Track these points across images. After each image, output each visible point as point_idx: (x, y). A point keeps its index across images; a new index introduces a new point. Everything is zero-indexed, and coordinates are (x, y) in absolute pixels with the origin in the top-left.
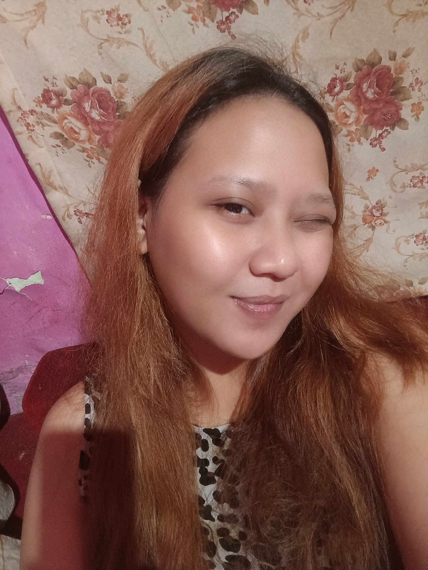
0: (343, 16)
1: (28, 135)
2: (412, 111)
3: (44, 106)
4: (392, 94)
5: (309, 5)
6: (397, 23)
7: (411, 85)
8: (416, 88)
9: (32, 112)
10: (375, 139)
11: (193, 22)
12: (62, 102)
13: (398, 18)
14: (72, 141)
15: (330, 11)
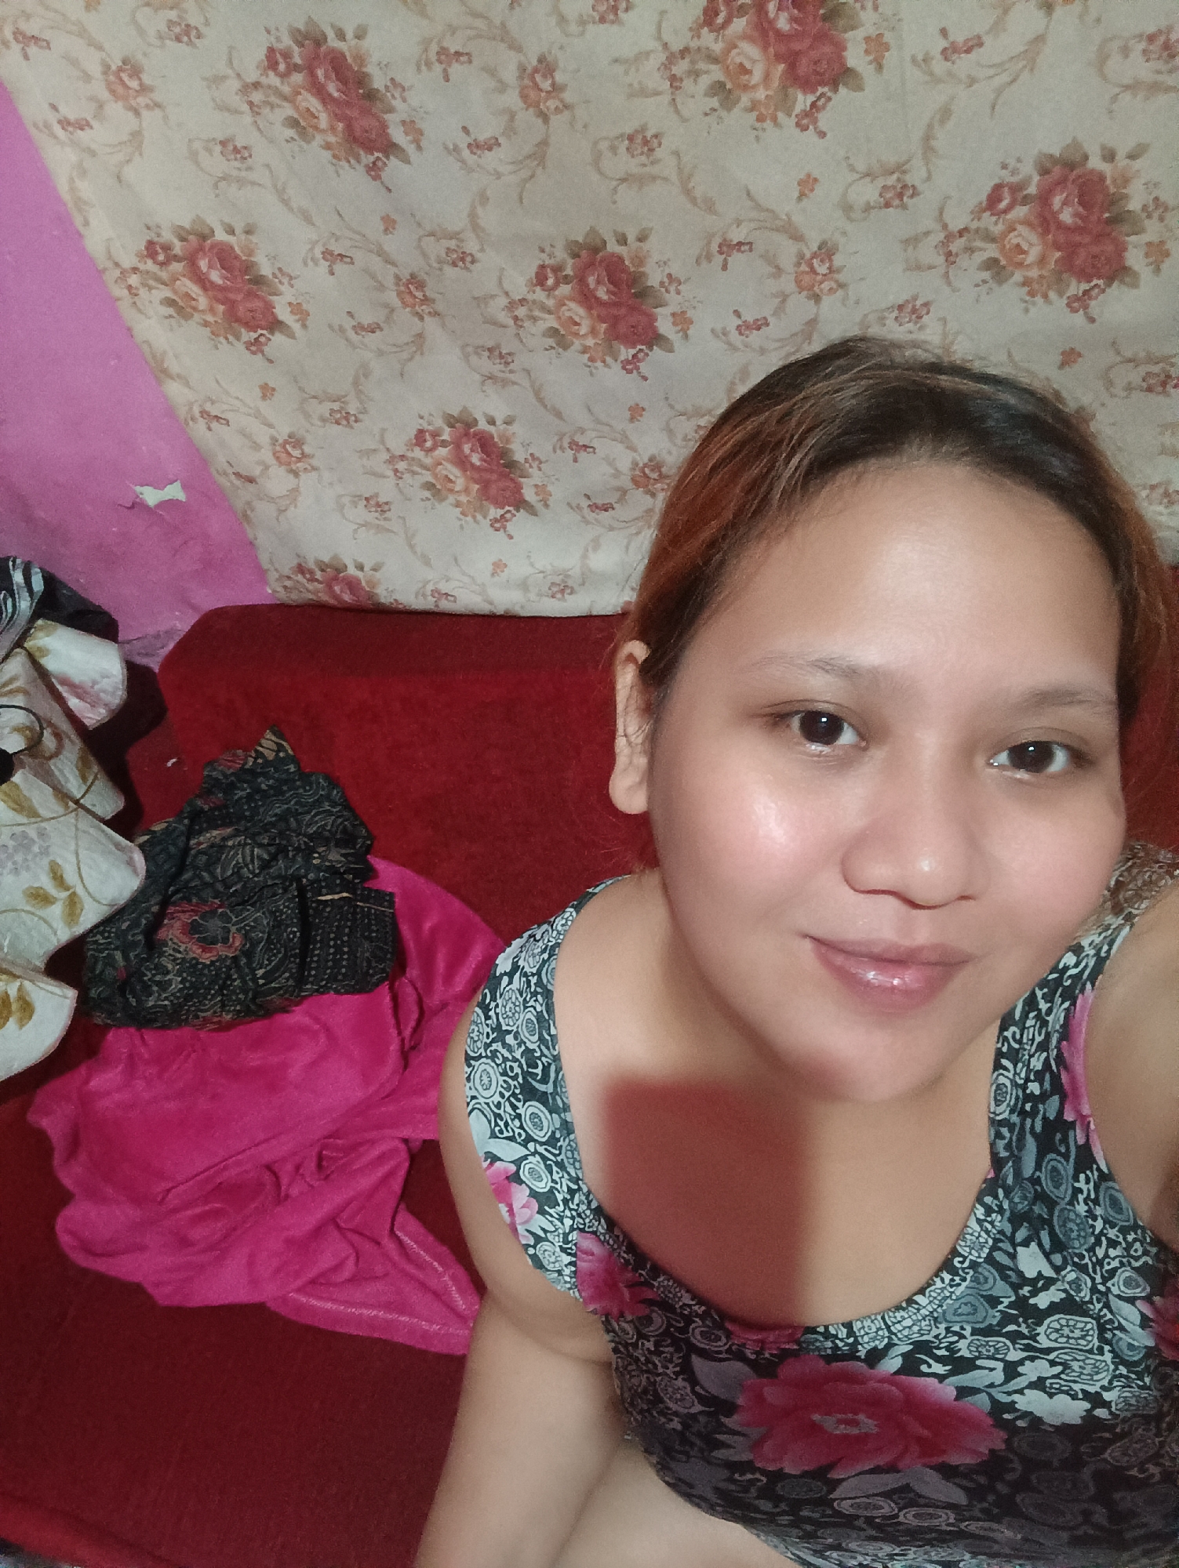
0: (532, 176)
1: (131, 301)
2: (675, 324)
3: (150, 262)
4: (636, 295)
5: (480, 157)
6: (615, 190)
7: (662, 284)
8: (672, 289)
9: (135, 270)
10: (628, 362)
11: (334, 161)
12: (172, 258)
13: (615, 183)
14: (189, 310)
15: (511, 168)
